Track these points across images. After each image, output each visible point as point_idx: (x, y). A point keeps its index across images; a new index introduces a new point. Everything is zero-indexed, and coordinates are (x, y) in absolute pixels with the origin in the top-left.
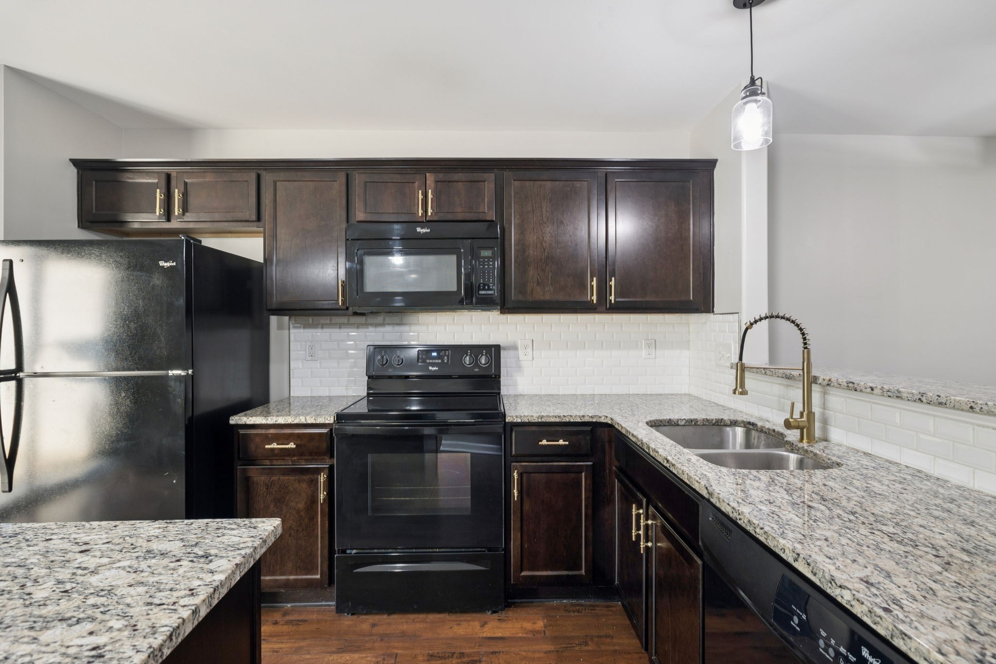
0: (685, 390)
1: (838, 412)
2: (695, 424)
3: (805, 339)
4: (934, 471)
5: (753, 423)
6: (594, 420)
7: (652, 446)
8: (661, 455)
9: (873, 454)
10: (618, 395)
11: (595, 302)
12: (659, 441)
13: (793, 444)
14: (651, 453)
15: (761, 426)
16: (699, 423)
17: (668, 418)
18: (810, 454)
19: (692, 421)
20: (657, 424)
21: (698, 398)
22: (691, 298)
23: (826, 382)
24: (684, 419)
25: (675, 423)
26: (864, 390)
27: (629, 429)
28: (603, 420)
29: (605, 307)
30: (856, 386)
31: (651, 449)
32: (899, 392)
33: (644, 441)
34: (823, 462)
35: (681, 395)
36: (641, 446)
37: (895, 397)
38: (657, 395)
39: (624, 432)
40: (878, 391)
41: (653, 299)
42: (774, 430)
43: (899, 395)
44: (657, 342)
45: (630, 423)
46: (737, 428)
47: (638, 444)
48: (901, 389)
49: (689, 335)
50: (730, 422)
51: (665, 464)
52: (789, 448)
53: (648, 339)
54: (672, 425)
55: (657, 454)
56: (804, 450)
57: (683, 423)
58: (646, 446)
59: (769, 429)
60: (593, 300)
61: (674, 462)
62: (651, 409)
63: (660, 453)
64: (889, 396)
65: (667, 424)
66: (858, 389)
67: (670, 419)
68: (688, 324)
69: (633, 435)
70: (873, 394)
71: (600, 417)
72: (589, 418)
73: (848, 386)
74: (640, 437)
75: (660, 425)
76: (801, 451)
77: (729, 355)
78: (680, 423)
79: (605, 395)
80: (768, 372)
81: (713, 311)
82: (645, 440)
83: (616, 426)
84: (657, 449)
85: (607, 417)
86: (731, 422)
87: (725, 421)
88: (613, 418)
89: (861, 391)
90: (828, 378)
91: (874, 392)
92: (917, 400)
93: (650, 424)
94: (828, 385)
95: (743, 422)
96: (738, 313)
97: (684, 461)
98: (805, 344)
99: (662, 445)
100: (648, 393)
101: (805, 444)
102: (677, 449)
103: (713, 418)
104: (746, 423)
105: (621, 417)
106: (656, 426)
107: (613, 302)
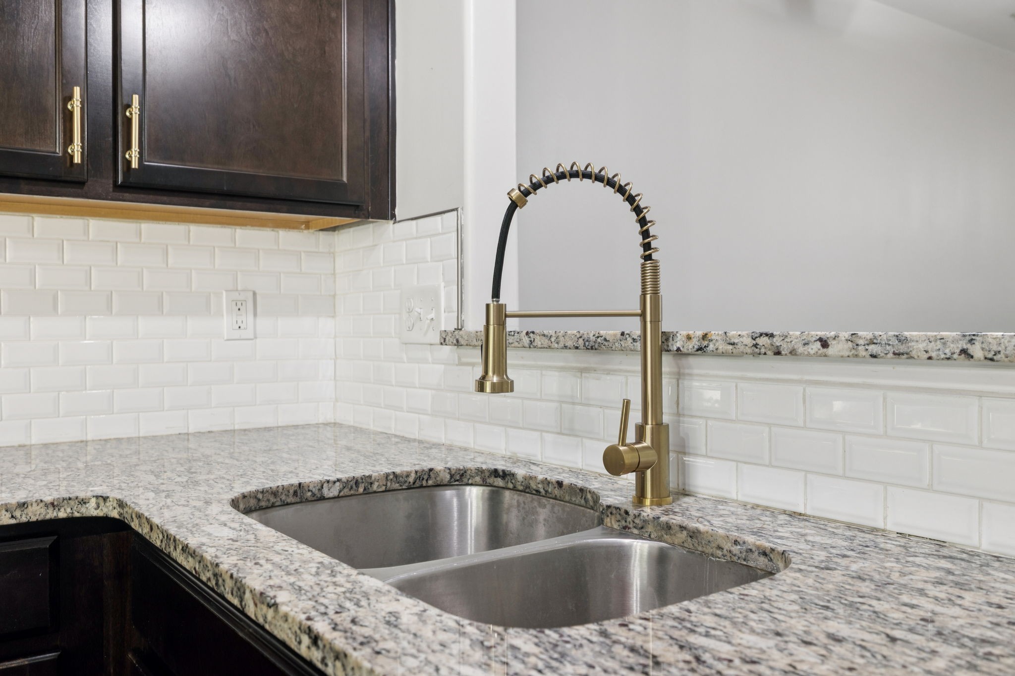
0: (325, 414)
1: (715, 419)
2: (366, 492)
3: (645, 234)
4: (980, 539)
5: (503, 471)
6: (62, 515)
7: (255, 581)
8: (286, 618)
9: (809, 512)
10: (154, 438)
11: (77, 159)
12: (277, 559)
13: (627, 513)
14: (251, 611)
15: (525, 478)
16: (375, 487)
17: (295, 481)
18: (679, 535)
19: (357, 483)
20: (263, 504)
21: (357, 430)
22: (345, 179)
23: (695, 344)
24: (338, 480)
25: (314, 495)
26: (801, 350)
27: (173, 530)
28: (91, 510)
29: (111, 181)
30: (777, 341)
31: (248, 595)
32: (901, 340)
33: (224, 567)
34: (719, 553)
35: (317, 425)
36: (212, 583)
37: (891, 355)
38: (258, 430)
39: (156, 540)
40: (840, 346)
41: (251, 171)
42: (560, 484)
43: (902, 348)
44: (258, 298)
45: (180, 510)
46: (468, 488)
47: (204, 579)
48: (906, 334)
49: (335, 281)
50: (448, 477)
51: (304, 648)
52: (616, 526)
53: (237, 290)
54: (307, 501)
55: (270, 613)
56: (659, 524)
57: (334, 492)
58: (229, 584)
59: (546, 482)
60: (72, 157)
61: (339, 642)
62: (244, 463)
63: (283, 609)
64: (873, 356)
65: (291, 499)
66: (785, 348)
67: (300, 484)
68: (332, 255)
69: (185, 549)
70: (826, 356)
71: (83, 502)
72: (43, 511)
73: (756, 346)
74: (209, 554)
75: (273, 506)
76: (650, 528)
77: (432, 315)
78: (326, 492)
79: (119, 440)
80: (538, 341)
81: (393, 216)
82: (227, 564)
83: (135, 525)
84: (271, 593)
85: (105, 499)
86: (452, 476)
87: (437, 474)
88: (128, 500)
89: (793, 352)
90: (700, 333)
91: (830, 351)
92: (955, 356)
93: (242, 506)
94: (700, 349)
95: (480, 471)
96: (456, 209)
97: (375, 629)
98: (647, 246)
99: (288, 574)
100: (237, 427)
101: (649, 511)
102: (340, 579)
103: (407, 469)
104: (487, 474)
105: (151, 495)
106: (261, 509)
107: (135, 164)
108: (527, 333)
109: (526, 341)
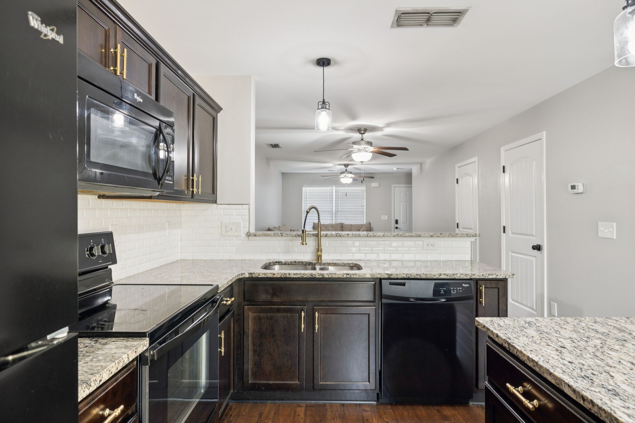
0: (179, 257)
26: (344, 236)
30: (340, 235)
44: (171, 224)
49: (181, 218)
68: (181, 210)
77: (237, 229)
81: (216, 203)
89: (343, 236)
91: (349, 236)
94: (326, 236)
96: (249, 204)
108: (281, 233)
109: (280, 235)
